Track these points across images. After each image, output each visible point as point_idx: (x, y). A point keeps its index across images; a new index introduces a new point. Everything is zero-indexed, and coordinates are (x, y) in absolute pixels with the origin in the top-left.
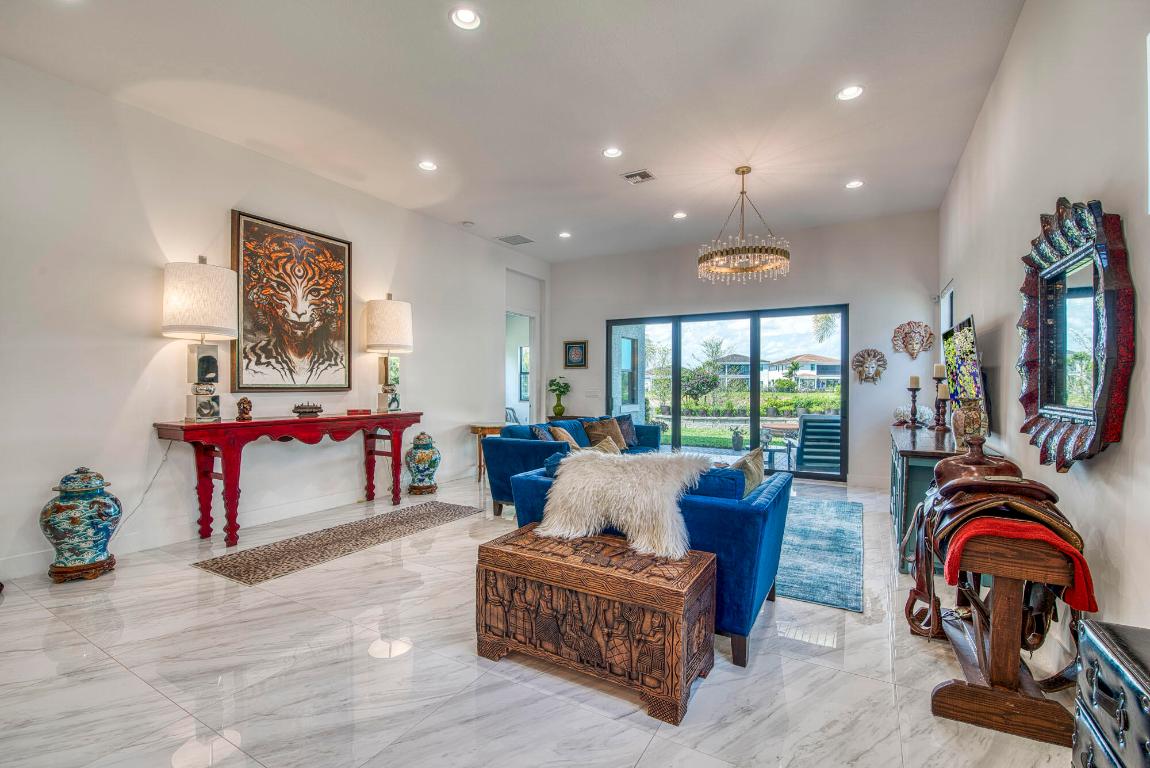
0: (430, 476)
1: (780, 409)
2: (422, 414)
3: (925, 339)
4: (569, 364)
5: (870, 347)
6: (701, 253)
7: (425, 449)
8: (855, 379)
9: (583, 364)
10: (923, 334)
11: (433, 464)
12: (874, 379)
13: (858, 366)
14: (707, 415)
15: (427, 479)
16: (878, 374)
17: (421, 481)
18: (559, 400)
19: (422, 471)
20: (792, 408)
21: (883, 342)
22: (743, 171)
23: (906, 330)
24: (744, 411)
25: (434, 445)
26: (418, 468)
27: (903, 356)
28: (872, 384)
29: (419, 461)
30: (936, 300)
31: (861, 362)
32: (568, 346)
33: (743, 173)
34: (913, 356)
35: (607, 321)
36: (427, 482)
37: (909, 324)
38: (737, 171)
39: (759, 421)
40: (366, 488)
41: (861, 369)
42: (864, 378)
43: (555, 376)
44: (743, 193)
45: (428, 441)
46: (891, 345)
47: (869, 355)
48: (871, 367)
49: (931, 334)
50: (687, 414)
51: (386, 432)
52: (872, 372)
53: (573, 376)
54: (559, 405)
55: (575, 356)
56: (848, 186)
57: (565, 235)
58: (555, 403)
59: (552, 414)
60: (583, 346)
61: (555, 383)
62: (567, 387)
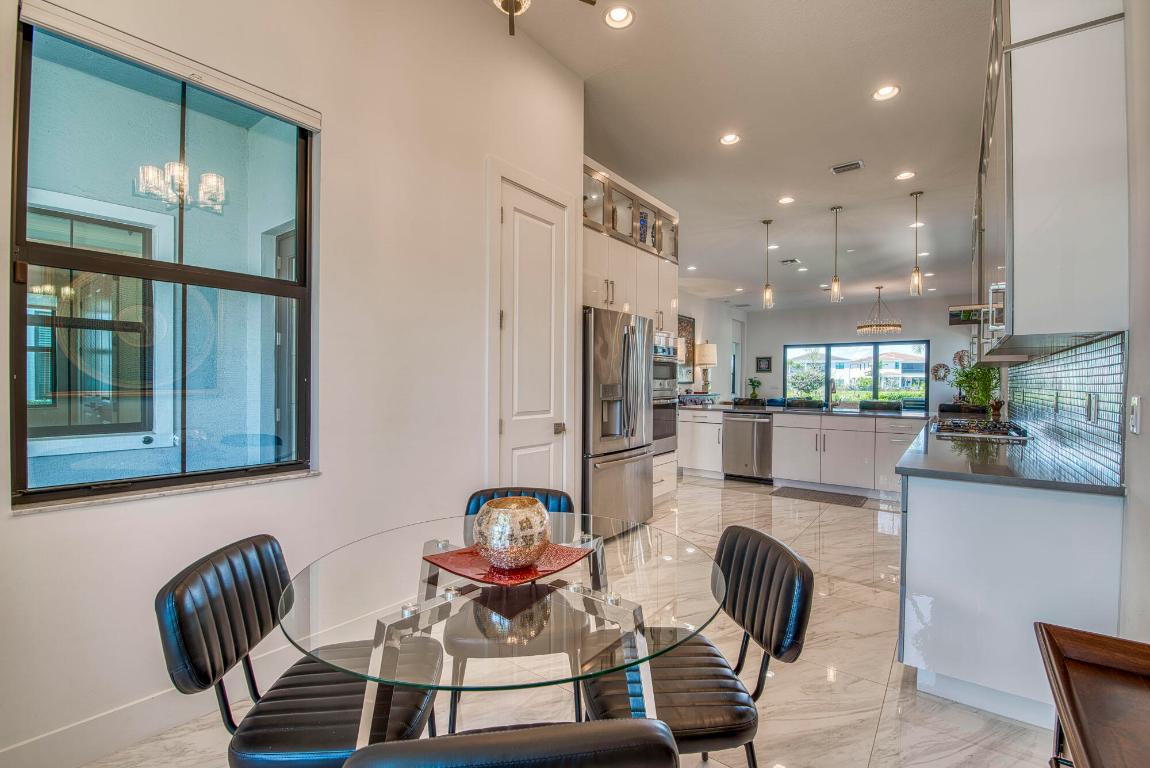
4: (759, 369)
5: (941, 362)
8: (933, 379)
9: (769, 369)
12: (943, 379)
13: (934, 372)
16: (945, 376)
18: (754, 390)
23: (961, 354)
28: (942, 382)
31: (936, 370)
32: (759, 360)
35: (784, 345)
37: (962, 351)
41: (936, 373)
42: (937, 378)
43: (752, 377)
46: (953, 361)
47: (940, 367)
48: (942, 373)
52: (942, 375)
53: (761, 377)
54: (754, 393)
55: (763, 365)
58: (752, 392)
60: (769, 360)
61: (751, 380)
62: (759, 383)
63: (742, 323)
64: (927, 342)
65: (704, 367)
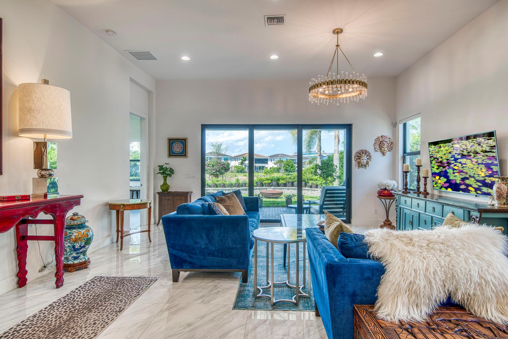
0: (84, 253)
1: (263, 182)
2: (82, 197)
3: (389, 145)
4: (171, 154)
5: (363, 149)
6: (311, 84)
7: (80, 228)
8: (356, 166)
9: (183, 154)
10: (388, 142)
11: (88, 241)
12: (365, 166)
13: (357, 159)
14: (225, 187)
15: (82, 256)
16: (367, 163)
17: (75, 258)
18: (165, 180)
19: (78, 249)
20: (270, 182)
21: (370, 146)
22: (338, 32)
23: (381, 140)
24: (245, 184)
25: (86, 224)
26: (74, 247)
27: (379, 154)
28: (364, 168)
29: (76, 241)
30: (394, 125)
31: (359, 156)
32: (171, 142)
33: (338, 33)
34: (384, 154)
35: (202, 125)
36: (82, 259)
37: (382, 137)
38: (334, 32)
39: (253, 189)
40: (17, 275)
41: (359, 160)
42: (360, 165)
43: (162, 163)
44: (338, 46)
45: (83, 221)
46: (373, 148)
47: (363, 153)
48: (364, 159)
49: (392, 143)
50: (214, 187)
51: (49, 217)
52: (364, 162)
53: (175, 163)
54: (165, 184)
55: (177, 148)
56: (375, 55)
57: (185, 58)
58: (162, 183)
59: (160, 191)
60: (184, 141)
61: (161, 167)
62: (172, 171)
63: (149, 93)
64: (349, 127)
65: (40, 137)
